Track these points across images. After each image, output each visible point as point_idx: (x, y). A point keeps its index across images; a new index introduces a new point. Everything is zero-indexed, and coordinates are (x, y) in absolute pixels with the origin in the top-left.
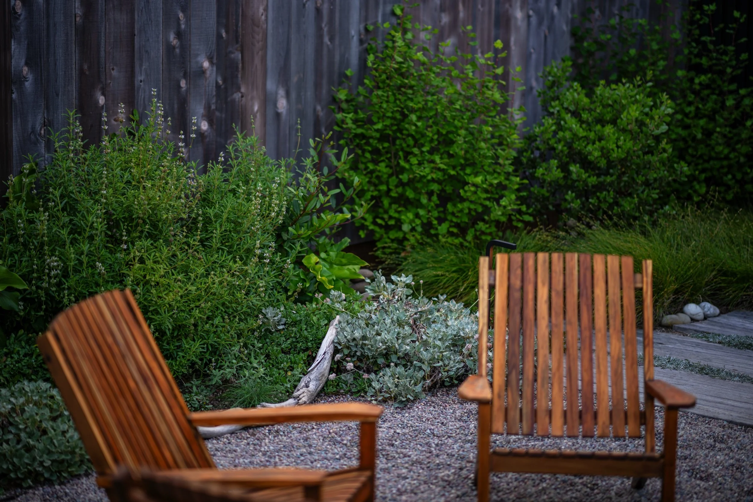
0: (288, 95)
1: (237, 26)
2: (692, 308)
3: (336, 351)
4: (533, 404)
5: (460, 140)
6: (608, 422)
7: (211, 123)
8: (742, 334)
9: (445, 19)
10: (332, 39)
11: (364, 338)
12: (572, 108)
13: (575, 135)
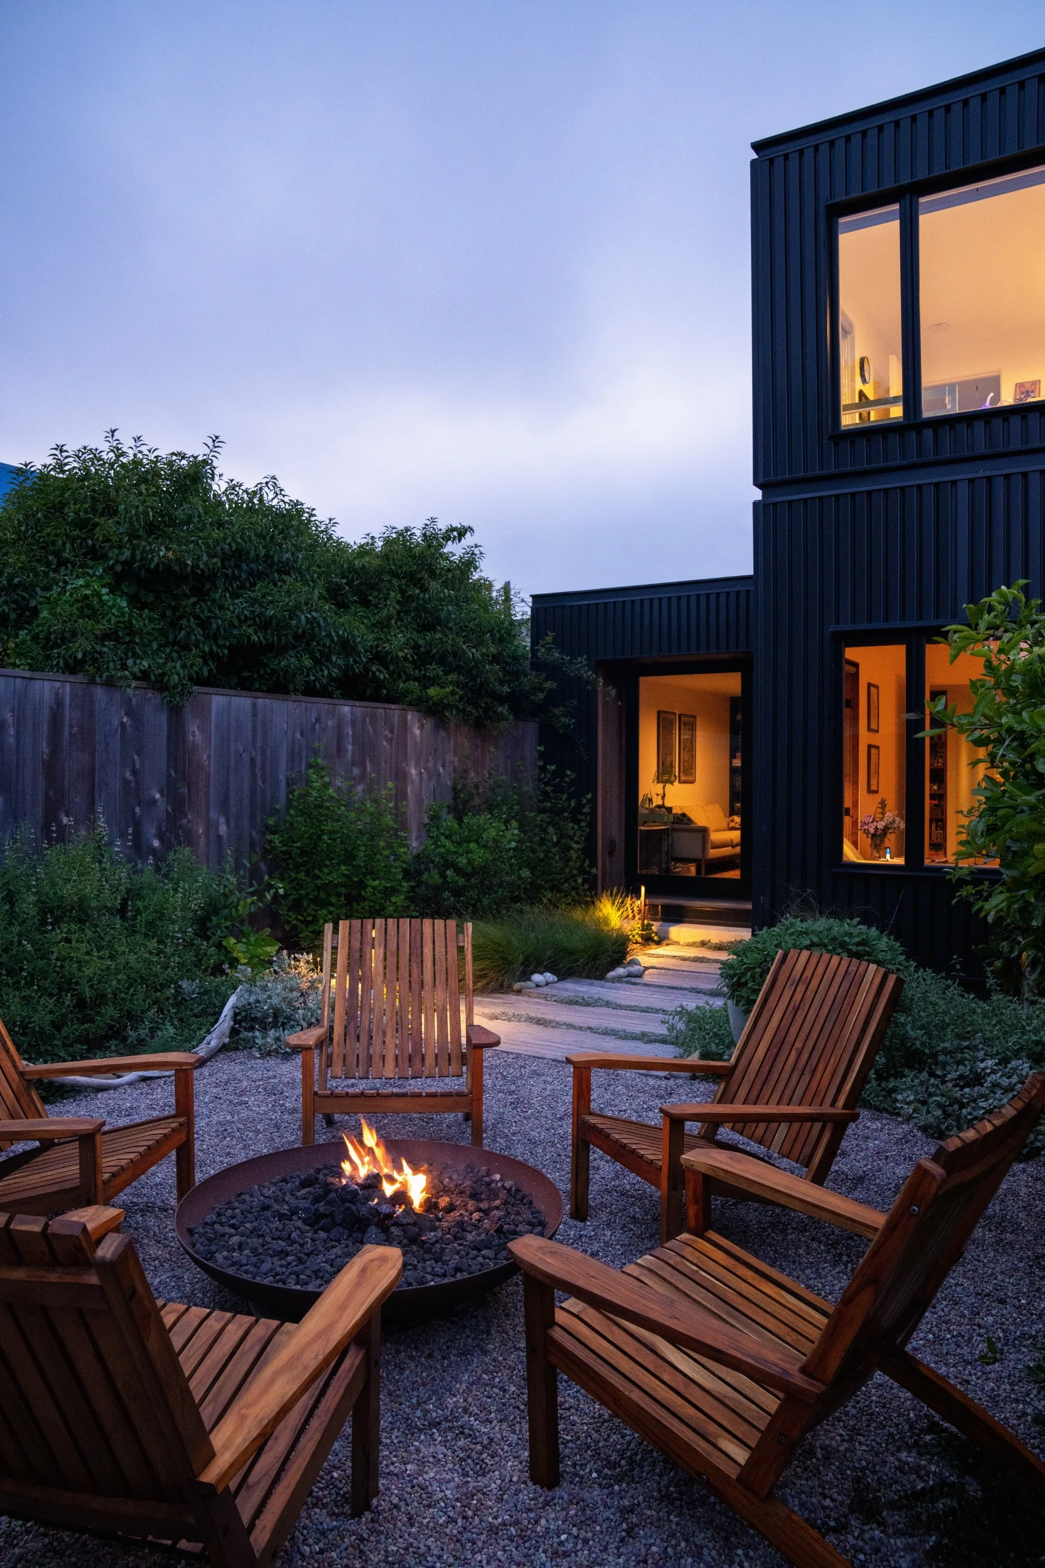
0: (228, 822)
1: (184, 768)
2: (537, 977)
3: (236, 1014)
4: (368, 1051)
5: (361, 854)
6: (433, 1064)
7: (162, 841)
8: (572, 994)
9: (356, 771)
10: (264, 782)
11: (258, 1001)
12: (447, 833)
13: (448, 851)
